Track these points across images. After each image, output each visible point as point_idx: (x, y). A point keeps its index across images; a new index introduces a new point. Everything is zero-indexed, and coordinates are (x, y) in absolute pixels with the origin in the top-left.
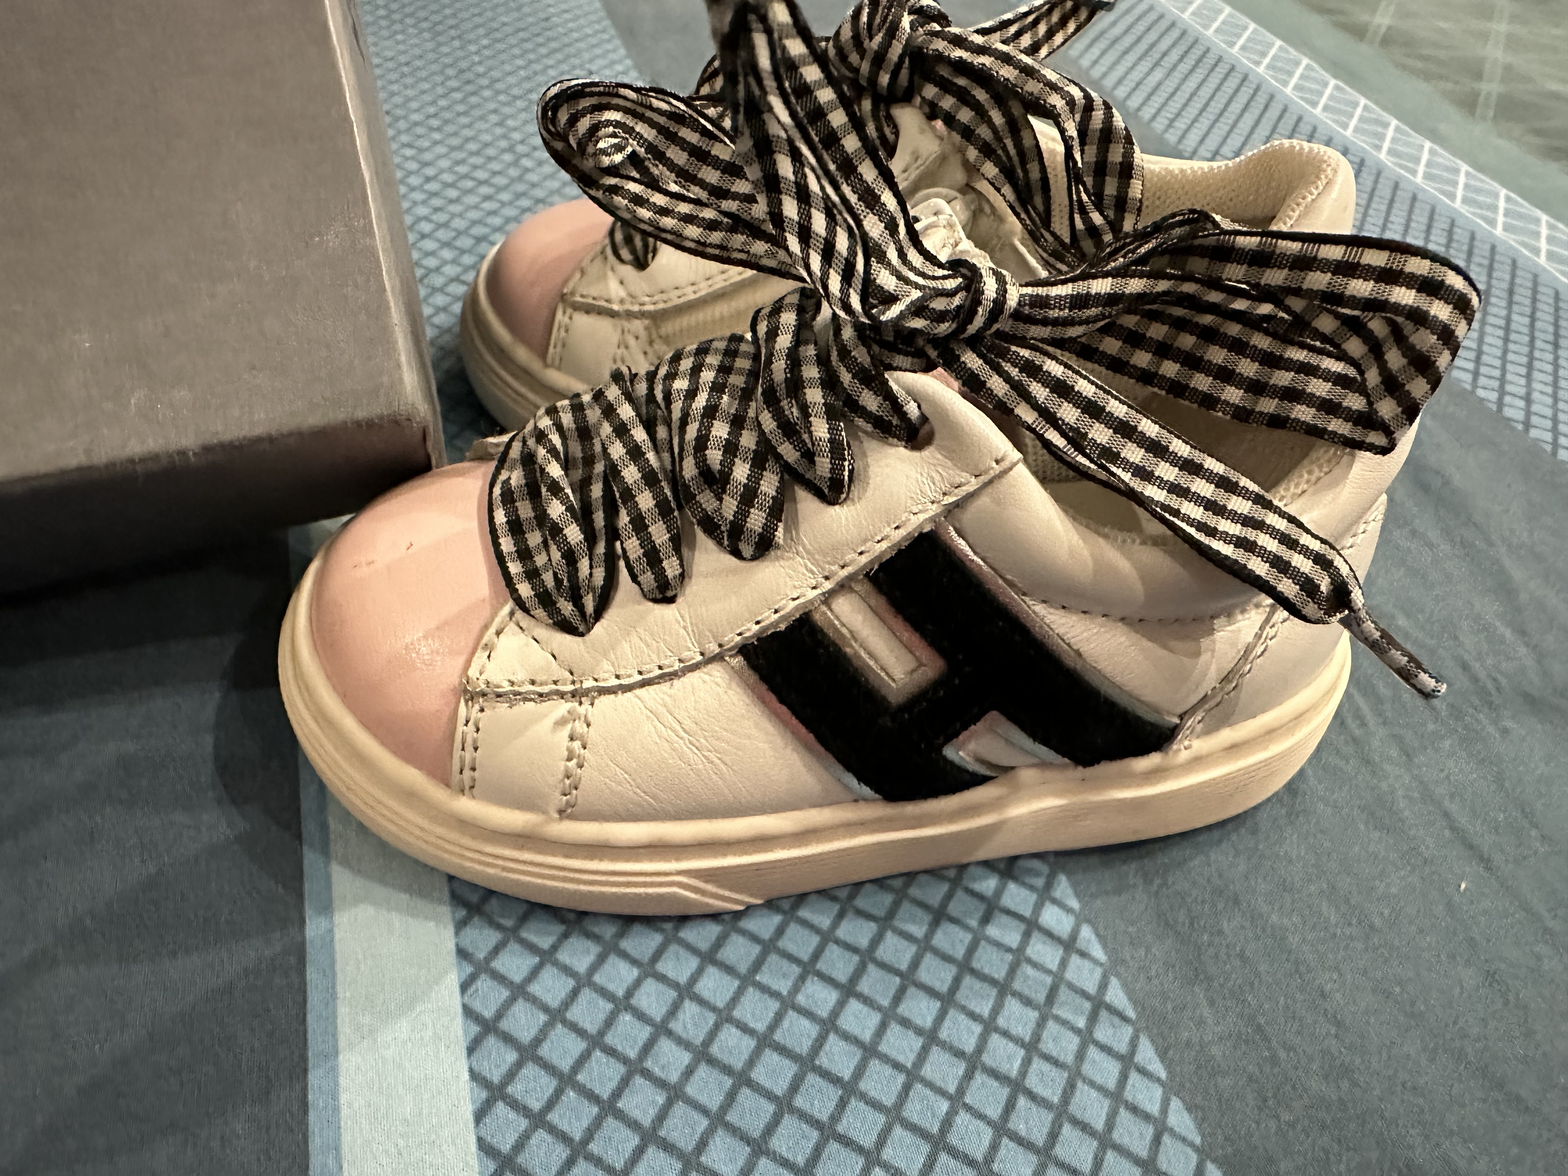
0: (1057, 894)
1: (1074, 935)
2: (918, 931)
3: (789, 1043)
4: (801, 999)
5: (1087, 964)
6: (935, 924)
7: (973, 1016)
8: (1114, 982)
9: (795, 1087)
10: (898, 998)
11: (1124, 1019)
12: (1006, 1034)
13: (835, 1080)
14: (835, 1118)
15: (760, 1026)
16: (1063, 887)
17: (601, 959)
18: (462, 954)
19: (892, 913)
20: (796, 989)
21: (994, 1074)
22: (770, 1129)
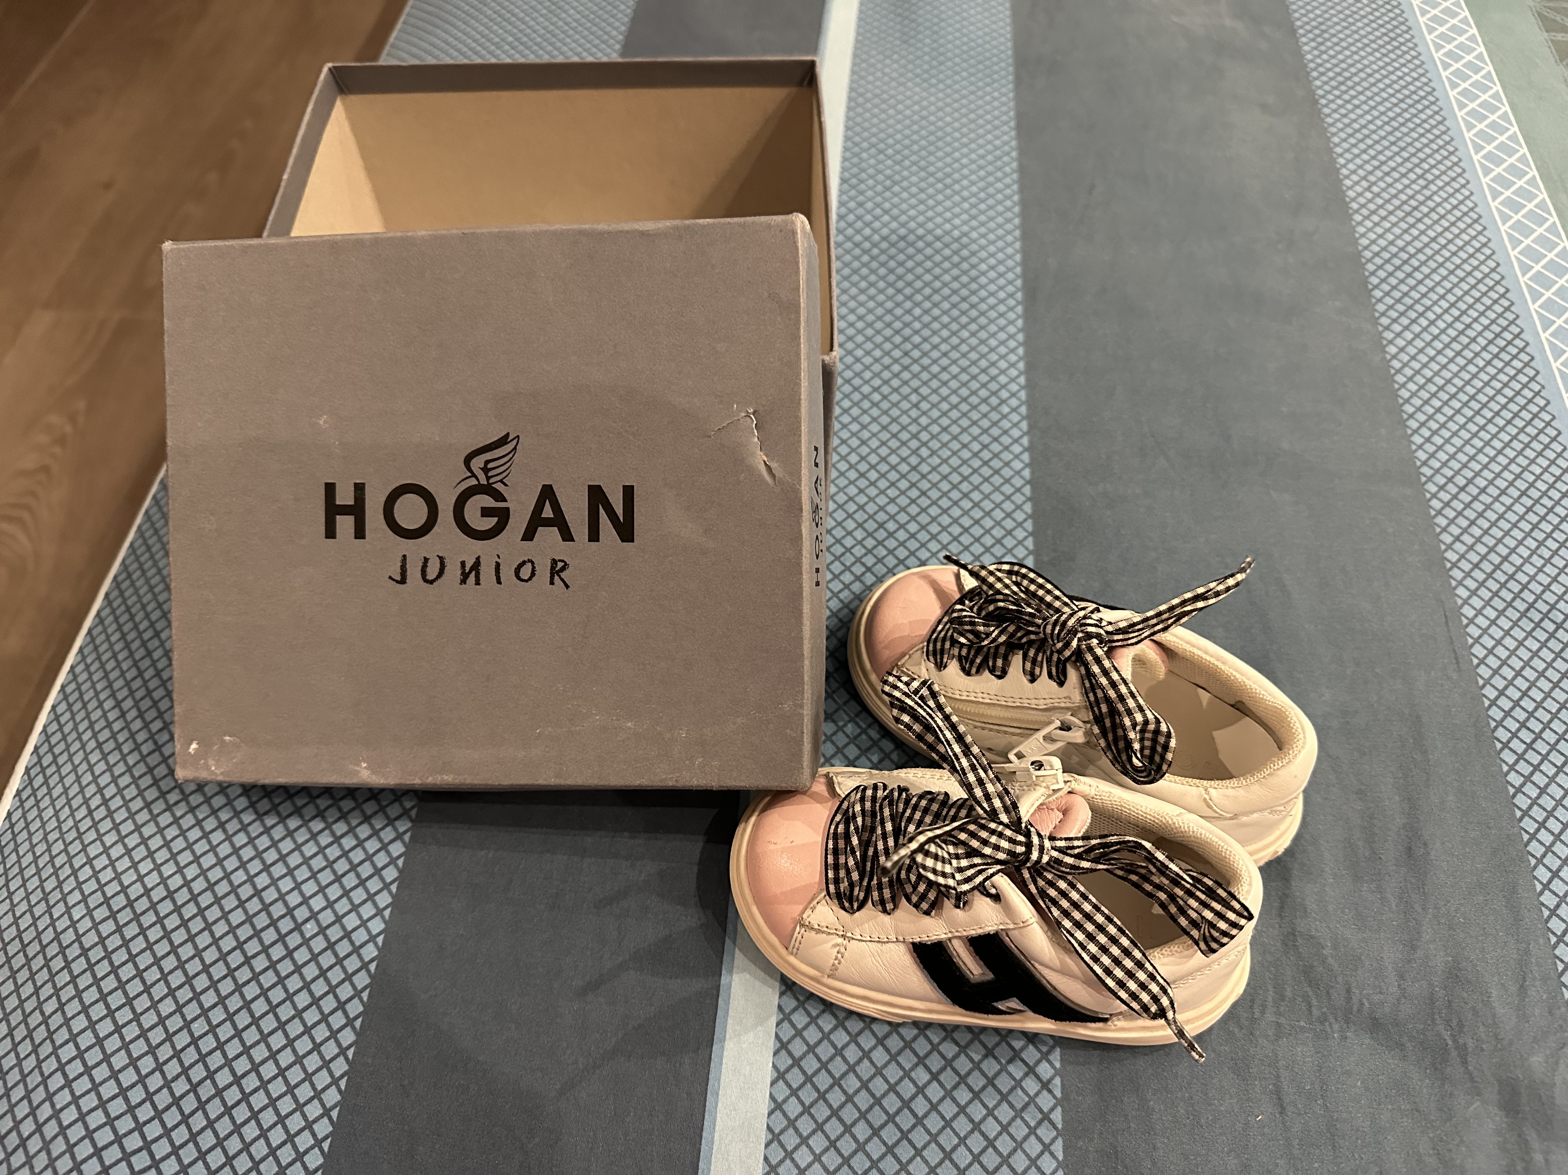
0: (1051, 1058)
1: (1049, 1081)
2: (977, 1057)
3: (901, 1092)
4: (913, 1074)
5: (1049, 1096)
6: (985, 1056)
7: (985, 1106)
8: (1059, 1109)
9: (897, 1113)
10: (955, 1087)
11: (1055, 1128)
12: (996, 1119)
13: (915, 1115)
14: (910, 1131)
15: (892, 1081)
16: (1056, 1056)
17: (835, 1028)
18: (780, 1008)
19: (967, 1045)
20: (912, 1069)
21: (983, 1134)
22: (882, 1126)
